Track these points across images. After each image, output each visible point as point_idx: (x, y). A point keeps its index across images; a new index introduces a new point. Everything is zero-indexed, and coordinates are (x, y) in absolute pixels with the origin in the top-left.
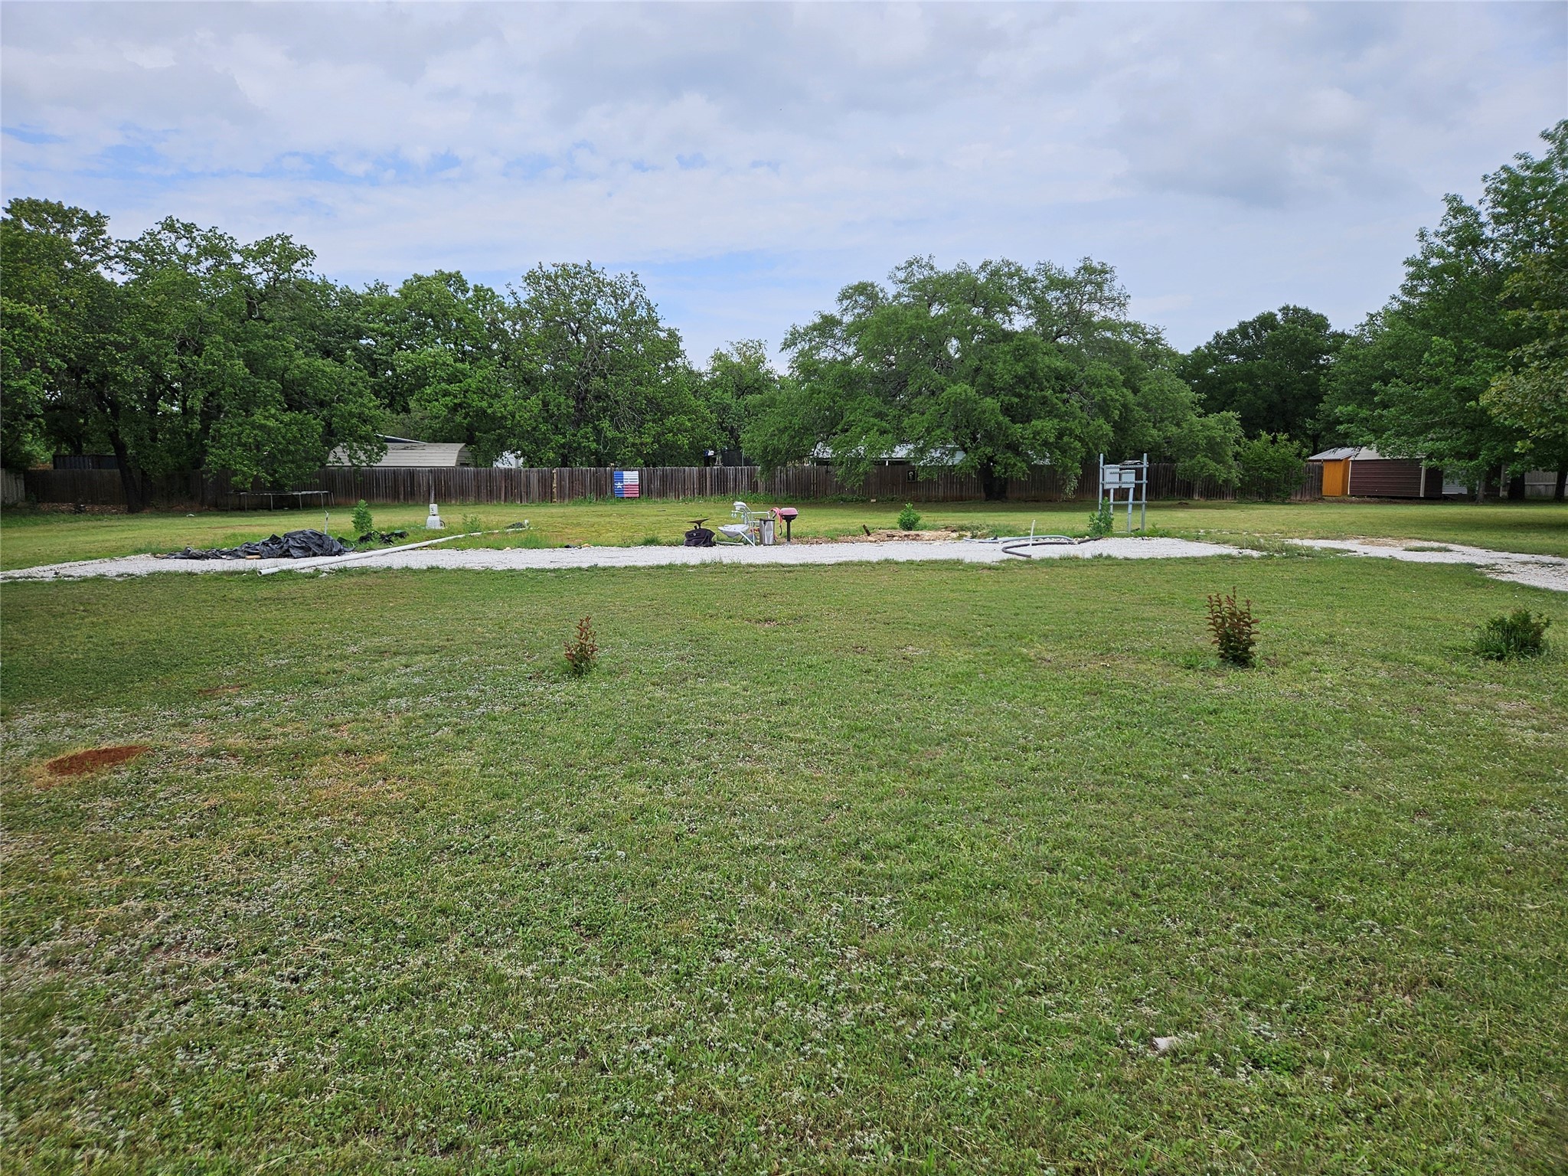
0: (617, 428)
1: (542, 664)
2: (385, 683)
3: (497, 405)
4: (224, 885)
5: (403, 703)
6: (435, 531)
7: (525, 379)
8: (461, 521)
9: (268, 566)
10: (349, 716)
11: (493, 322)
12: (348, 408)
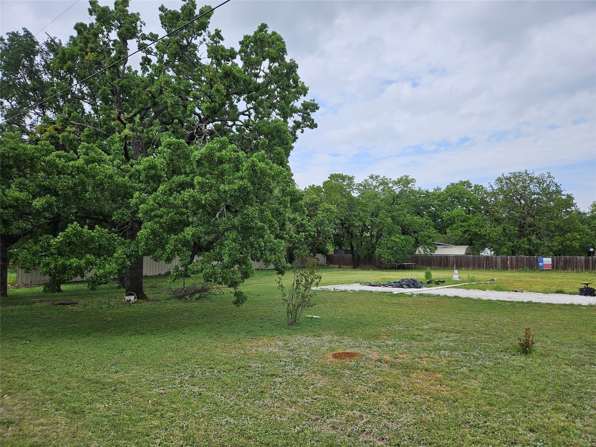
0: (540, 239)
1: (507, 345)
2: (439, 343)
3: (482, 230)
4: (384, 414)
5: (447, 353)
6: (456, 281)
7: (495, 220)
8: (467, 277)
9: (396, 291)
10: (426, 355)
11: (482, 198)
12: (424, 233)
